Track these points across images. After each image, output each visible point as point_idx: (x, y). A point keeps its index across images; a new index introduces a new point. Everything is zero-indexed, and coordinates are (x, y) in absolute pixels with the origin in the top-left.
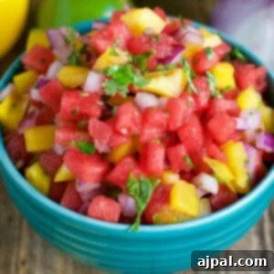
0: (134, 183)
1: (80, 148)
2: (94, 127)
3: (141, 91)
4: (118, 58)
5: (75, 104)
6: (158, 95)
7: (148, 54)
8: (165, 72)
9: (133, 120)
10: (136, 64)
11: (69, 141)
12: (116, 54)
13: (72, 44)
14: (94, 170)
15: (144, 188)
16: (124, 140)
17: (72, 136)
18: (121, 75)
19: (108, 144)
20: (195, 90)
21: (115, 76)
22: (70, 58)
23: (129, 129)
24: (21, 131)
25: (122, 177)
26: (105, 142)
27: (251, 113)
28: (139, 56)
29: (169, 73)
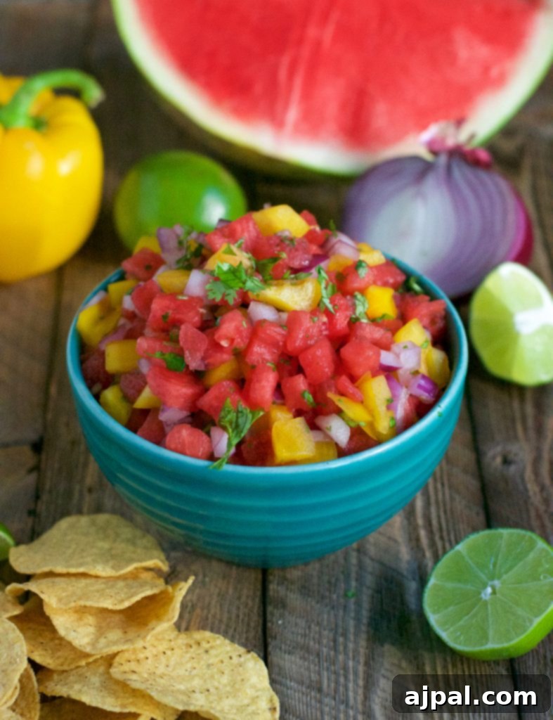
0: (229, 412)
1: (165, 360)
2: (186, 334)
3: (258, 301)
4: (234, 257)
5: (168, 308)
6: (279, 310)
7: (275, 258)
8: (295, 281)
9: (238, 330)
10: (259, 270)
11: (154, 351)
12: (231, 253)
13: (185, 246)
14: (180, 391)
15: (241, 421)
16: (225, 356)
17: (157, 345)
18: (231, 277)
19: (203, 359)
20: (330, 307)
21: (222, 277)
22: (178, 262)
23: (232, 341)
24: (103, 347)
25: (215, 404)
26: (199, 355)
27: (405, 347)
28: (265, 261)
29: (297, 283)
